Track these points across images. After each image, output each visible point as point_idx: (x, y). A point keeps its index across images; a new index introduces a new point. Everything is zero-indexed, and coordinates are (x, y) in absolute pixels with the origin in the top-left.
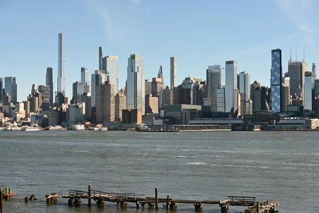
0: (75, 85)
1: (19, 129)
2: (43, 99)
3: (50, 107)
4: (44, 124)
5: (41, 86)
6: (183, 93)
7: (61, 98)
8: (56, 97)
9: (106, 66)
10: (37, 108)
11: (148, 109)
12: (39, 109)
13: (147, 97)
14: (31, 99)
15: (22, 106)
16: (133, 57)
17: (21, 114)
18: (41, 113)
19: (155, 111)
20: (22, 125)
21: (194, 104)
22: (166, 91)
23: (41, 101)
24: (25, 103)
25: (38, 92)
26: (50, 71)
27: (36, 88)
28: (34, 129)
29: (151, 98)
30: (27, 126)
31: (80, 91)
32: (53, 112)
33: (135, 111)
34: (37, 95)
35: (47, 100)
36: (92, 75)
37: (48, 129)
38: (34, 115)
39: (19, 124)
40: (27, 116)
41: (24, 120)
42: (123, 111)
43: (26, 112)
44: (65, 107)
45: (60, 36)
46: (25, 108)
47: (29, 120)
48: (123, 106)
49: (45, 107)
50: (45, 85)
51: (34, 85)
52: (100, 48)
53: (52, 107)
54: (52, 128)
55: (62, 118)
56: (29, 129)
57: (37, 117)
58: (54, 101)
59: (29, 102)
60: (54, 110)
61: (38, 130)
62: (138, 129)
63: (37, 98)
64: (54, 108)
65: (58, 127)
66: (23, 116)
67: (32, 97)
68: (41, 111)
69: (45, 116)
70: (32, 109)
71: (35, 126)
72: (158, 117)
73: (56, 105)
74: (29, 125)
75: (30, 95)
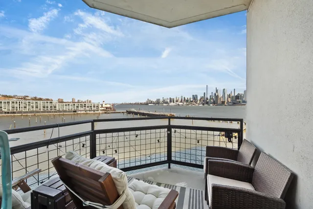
0: (210, 96)
1: (198, 105)
4: (203, 104)
6: (237, 97)
7: (207, 99)
9: (217, 92)
11: (228, 101)
13: (228, 98)
14: (200, 99)
16: (224, 89)
17: (198, 102)
19: (230, 101)
22: (233, 97)
26: (205, 93)
27: (202, 97)
28: (201, 105)
33: (225, 101)
35: (204, 99)
36: (214, 94)
38: (201, 102)
44: (208, 101)
45: (207, 86)
48: (221, 100)
49: (203, 101)
52: (216, 88)
54: (205, 105)
55: (207, 103)
62: (225, 105)
63: (202, 99)
64: (206, 101)
65: (207, 105)
72: (230, 103)
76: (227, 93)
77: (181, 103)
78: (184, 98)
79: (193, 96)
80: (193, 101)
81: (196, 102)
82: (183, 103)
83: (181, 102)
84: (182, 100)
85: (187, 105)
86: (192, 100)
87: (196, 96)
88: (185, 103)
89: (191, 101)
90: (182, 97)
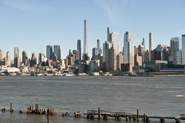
0: (94, 50)
1: (62, 75)
2: (75, 58)
3: (79, 62)
4: (76, 72)
5: (74, 50)
6: (156, 54)
7: (86, 57)
8: (83, 56)
9: (111, 38)
10: (72, 63)
11: (136, 63)
12: (73, 64)
13: (135, 56)
14: (69, 58)
15: (63, 62)
16: (127, 33)
17: (63, 66)
18: (74, 66)
19: (140, 64)
20: (64, 73)
21: (163, 60)
22: (147, 53)
23: (74, 59)
24: (65, 60)
25: (72, 54)
26: (79, 42)
27: (71, 51)
28: (70, 75)
29: (138, 57)
30: (66, 73)
31: (97, 53)
32: (81, 65)
33: (128, 65)
34: (72, 55)
35: (78, 58)
36: (103, 44)
37: (78, 75)
38: (71, 67)
39: (62, 72)
40: (66, 67)
41: (65, 70)
42: (122, 64)
43: (66, 65)
44: (88, 62)
45: (85, 21)
46: (65, 63)
47: (68, 70)
48: (121, 62)
49: (76, 62)
50: (76, 50)
51: (70, 50)
52: (108, 28)
53: (81, 62)
54: (80, 74)
55: (86, 69)
56: (68, 75)
57: (72, 68)
58: (82, 59)
59: (67, 59)
60: (82, 64)
61: (72, 75)
62: (130, 75)
63: (72, 57)
64: (82, 63)
65: (84, 74)
66: (64, 67)
67: (69, 56)
68: (74, 65)
69: (76, 68)
70: (69, 64)
71: (71, 73)
72: (142, 68)
73: (83, 61)
74: (68, 73)
75: (68, 56)
76: (134, 43)
77: (15, 70)
78: (24, 53)
79: (49, 48)
80: (47, 64)
81: (57, 67)
82: (21, 68)
83: (15, 65)
84: (16, 60)
85: (32, 74)
86: (45, 60)
87: (58, 48)
88: (26, 69)
89: (44, 64)
90: (16, 50)
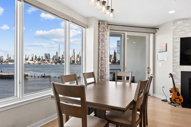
0: (62, 55)
4: (56, 63)
7: (59, 58)
10: (54, 60)
11: (77, 60)
13: (77, 58)
14: (53, 58)
15: (51, 59)
16: (74, 50)
17: (51, 61)
19: (79, 61)
26: (57, 52)
27: (54, 56)
28: (54, 64)
29: (78, 58)
31: (63, 57)
33: (75, 61)
35: (56, 58)
39: (51, 63)
42: (72, 61)
44: (60, 60)
45: (59, 45)
47: (53, 62)
48: (72, 60)
49: (56, 60)
50: (56, 55)
55: (60, 62)
56: (53, 64)
62: (75, 64)
64: (58, 60)
65: (59, 64)
70: (53, 60)
76: (77, 54)
77: (32, 62)
78: (36, 56)
79: (46, 54)
80: (45, 60)
81: (49, 61)
82: (35, 61)
83: (32, 60)
84: (32, 58)
85: (39, 64)
86: (44, 59)
87: (49, 55)
88: (37, 62)
89: (43, 60)
90: (33, 55)
